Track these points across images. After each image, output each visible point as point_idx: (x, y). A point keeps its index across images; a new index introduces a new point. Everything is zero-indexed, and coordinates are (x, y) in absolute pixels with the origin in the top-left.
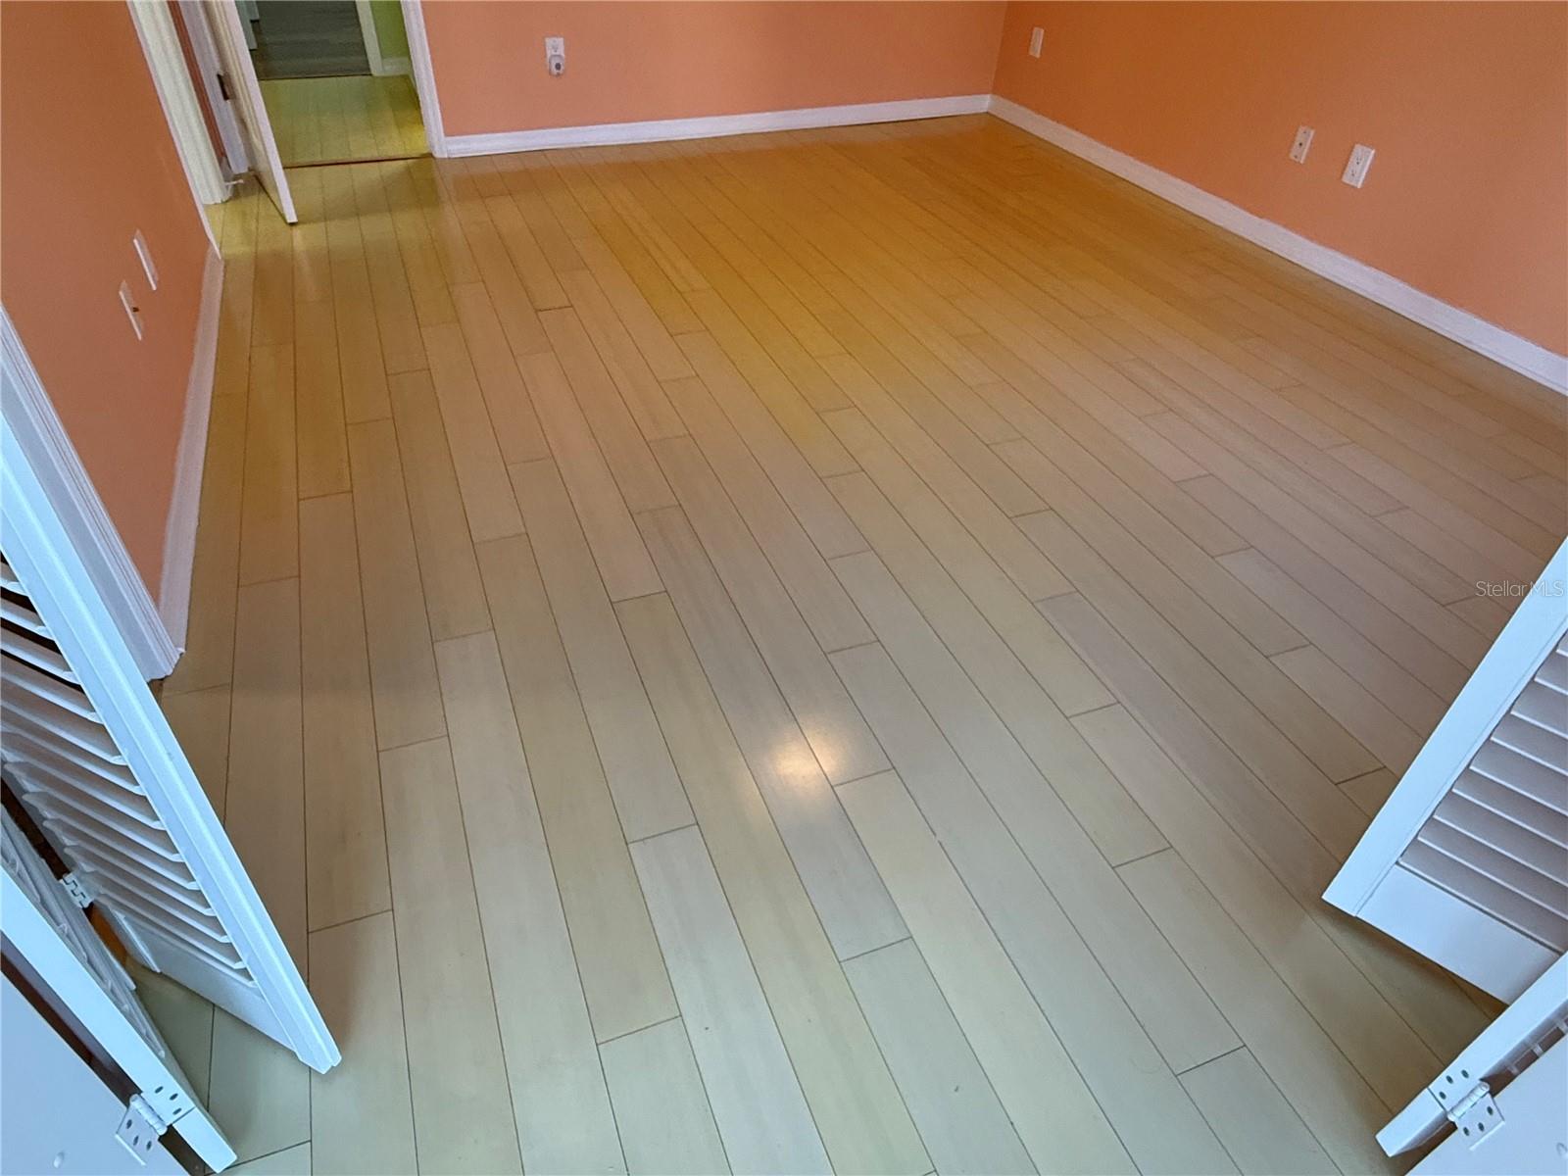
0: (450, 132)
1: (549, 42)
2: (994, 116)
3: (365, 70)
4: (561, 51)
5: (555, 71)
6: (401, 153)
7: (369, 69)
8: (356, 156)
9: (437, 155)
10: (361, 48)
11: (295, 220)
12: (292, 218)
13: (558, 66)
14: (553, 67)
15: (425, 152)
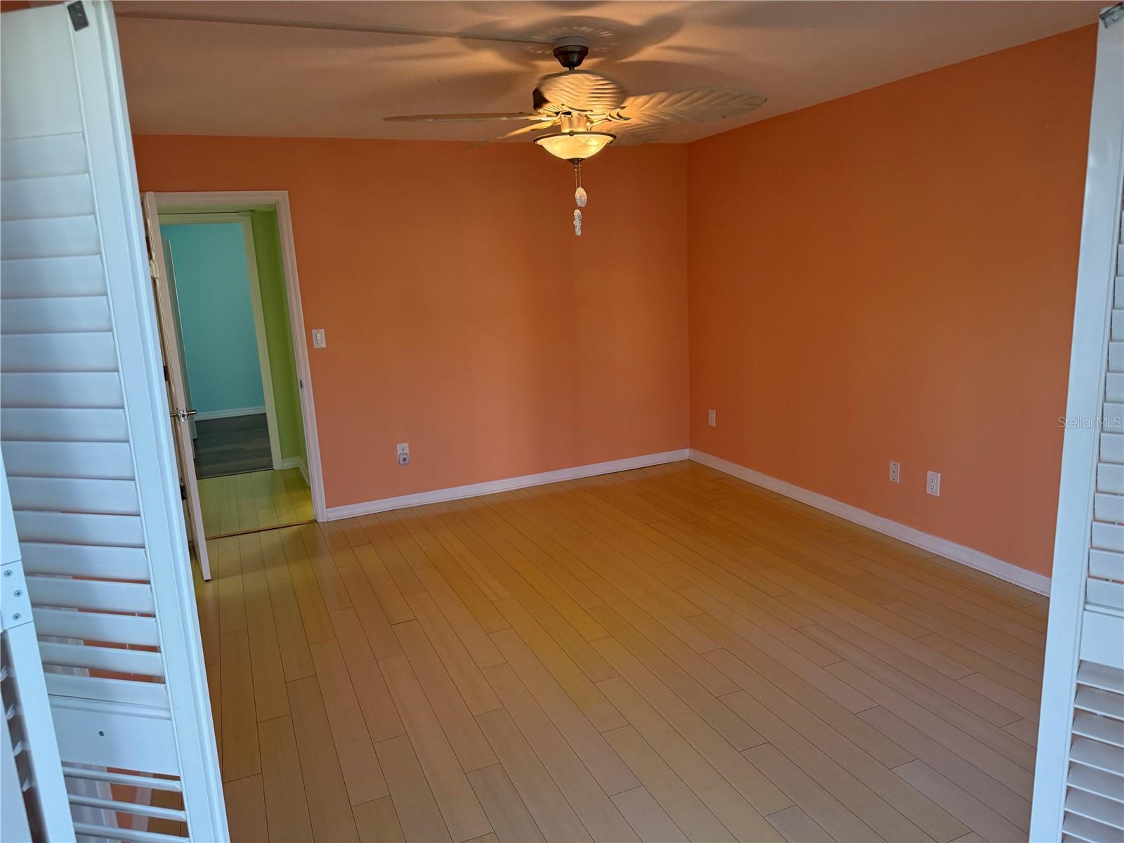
0: (329, 505)
1: (399, 446)
2: (694, 462)
3: (269, 466)
4: (407, 451)
5: (402, 462)
6: (294, 521)
7: (272, 466)
8: (263, 526)
9: (320, 520)
10: (267, 452)
11: (209, 578)
12: (207, 576)
13: (404, 460)
14: (401, 461)
15: (312, 518)
